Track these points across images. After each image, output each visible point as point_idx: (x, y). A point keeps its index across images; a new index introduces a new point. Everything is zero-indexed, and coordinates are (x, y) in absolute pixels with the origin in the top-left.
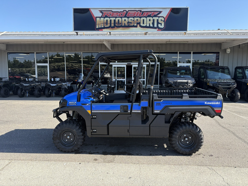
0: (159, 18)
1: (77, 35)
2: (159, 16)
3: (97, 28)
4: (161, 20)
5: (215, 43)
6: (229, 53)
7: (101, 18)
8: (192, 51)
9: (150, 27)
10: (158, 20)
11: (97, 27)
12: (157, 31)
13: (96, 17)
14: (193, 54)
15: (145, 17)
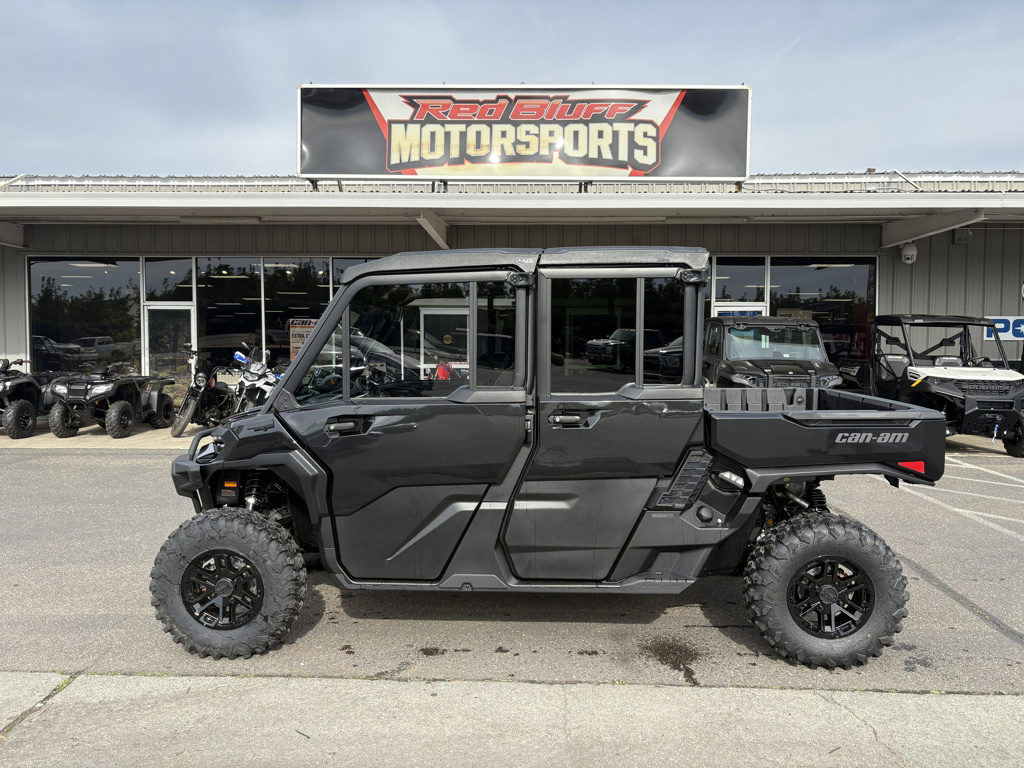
0: (635, 126)
1: (315, 187)
3: (392, 162)
4: (645, 135)
5: (859, 225)
6: (909, 262)
7: (409, 126)
8: (769, 252)
9: (599, 162)
10: (631, 135)
11: (395, 160)
12: (631, 175)
13: (391, 122)
14: (772, 265)
15: (581, 121)
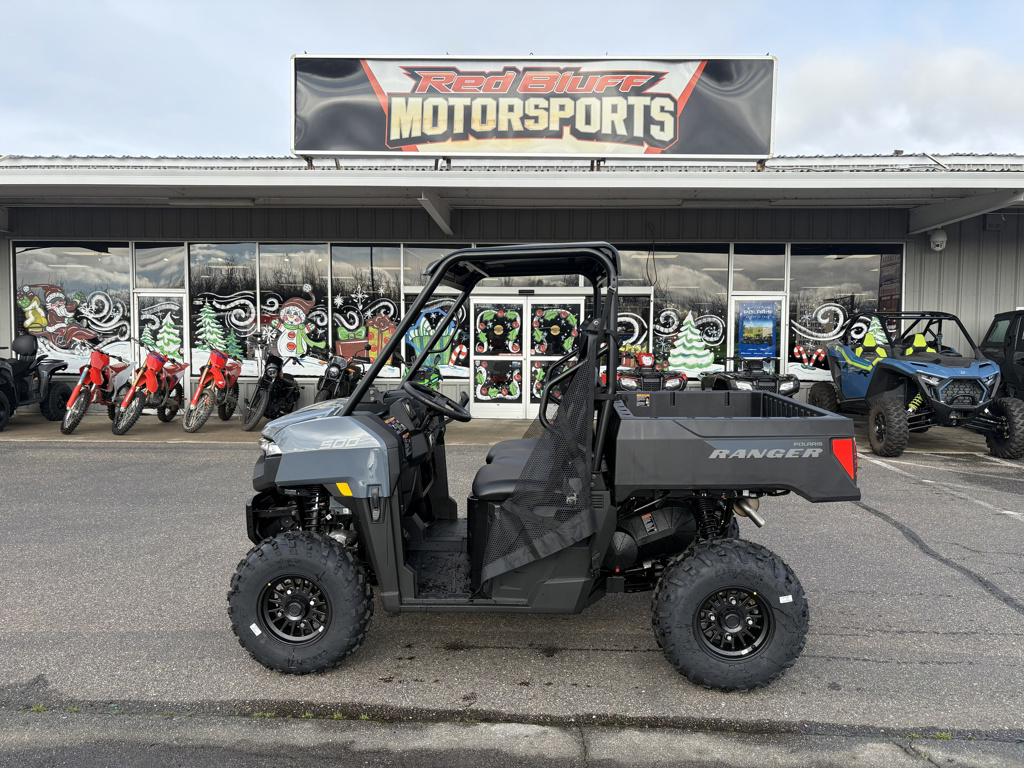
0: (652, 99)
1: (311, 166)
2: (653, 90)
3: (392, 138)
4: (662, 109)
5: (884, 209)
7: (411, 100)
8: (789, 239)
9: (614, 137)
10: (647, 109)
11: (394, 135)
12: (646, 152)
13: (391, 95)
14: (792, 254)
15: (594, 95)
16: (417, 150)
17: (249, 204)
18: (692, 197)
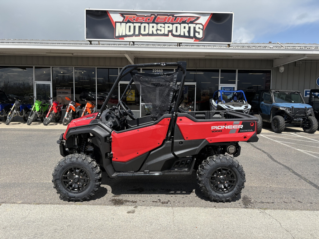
0: (196, 25)
1: (91, 44)
2: (196, 22)
5: (266, 60)
6: (282, 72)
7: (122, 23)
8: (237, 68)
11: (117, 35)
12: (194, 41)
13: (116, 22)
14: (238, 72)
15: (178, 23)
16: (124, 39)
17: (71, 55)
18: (208, 55)
